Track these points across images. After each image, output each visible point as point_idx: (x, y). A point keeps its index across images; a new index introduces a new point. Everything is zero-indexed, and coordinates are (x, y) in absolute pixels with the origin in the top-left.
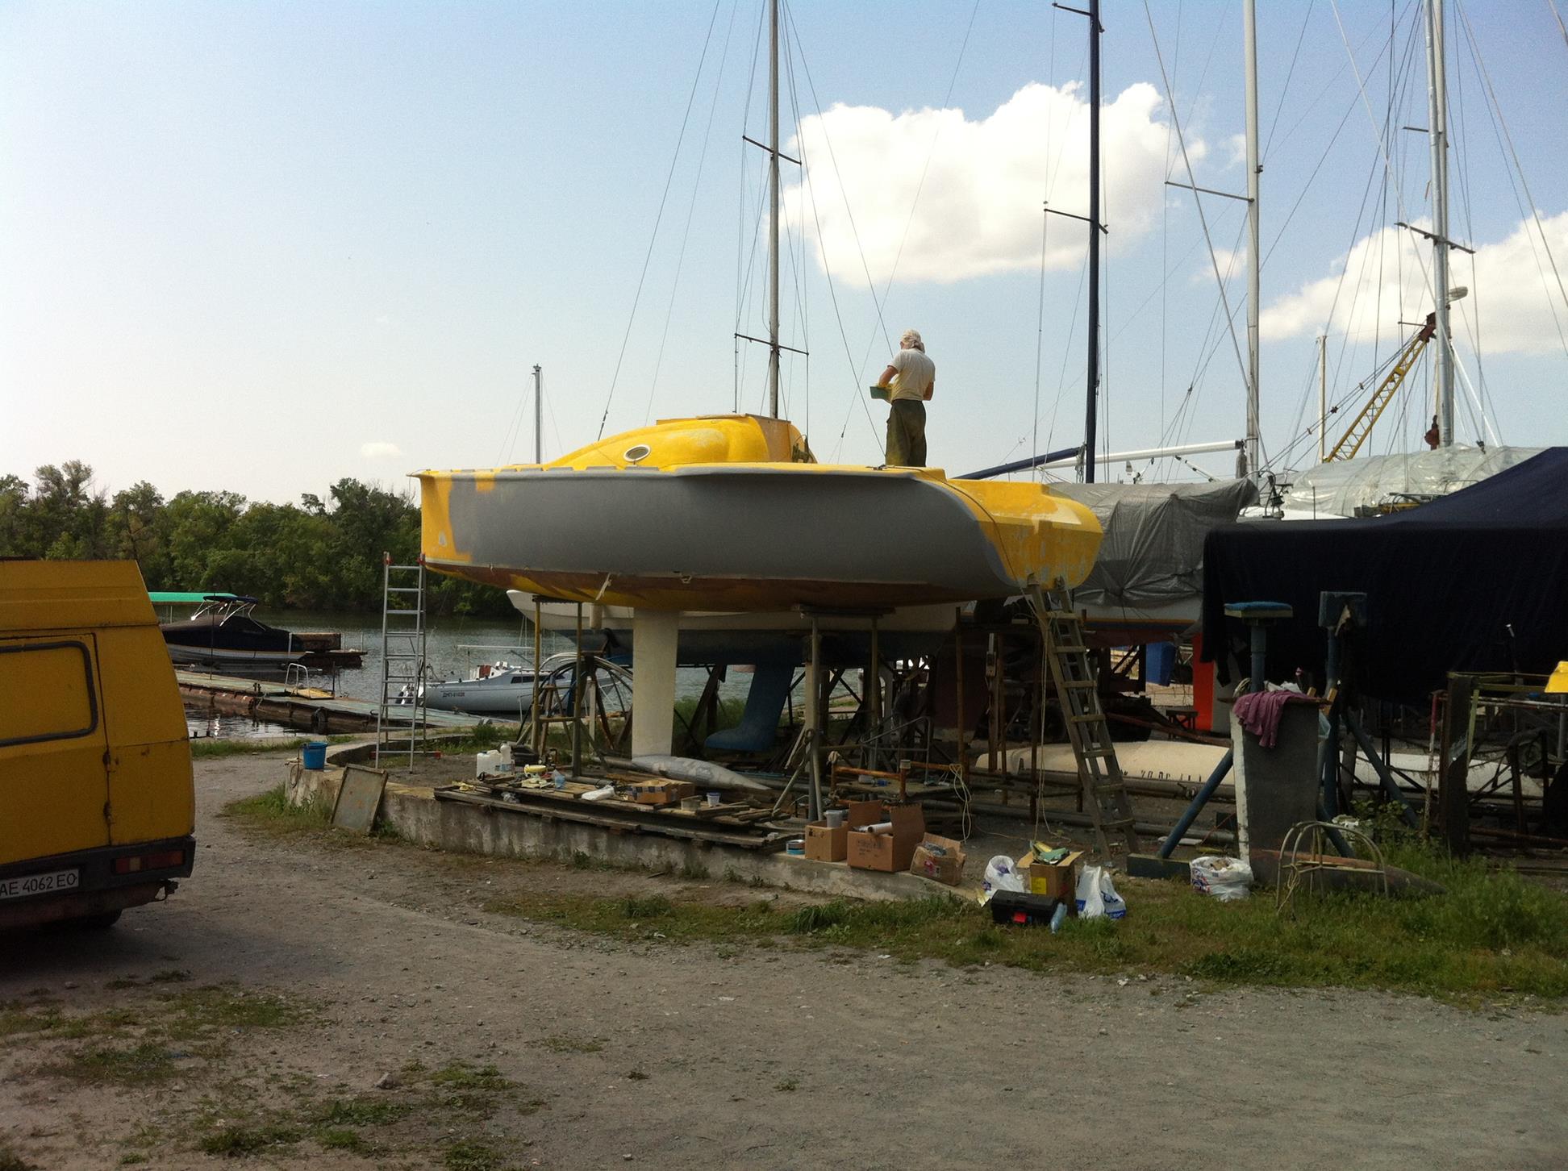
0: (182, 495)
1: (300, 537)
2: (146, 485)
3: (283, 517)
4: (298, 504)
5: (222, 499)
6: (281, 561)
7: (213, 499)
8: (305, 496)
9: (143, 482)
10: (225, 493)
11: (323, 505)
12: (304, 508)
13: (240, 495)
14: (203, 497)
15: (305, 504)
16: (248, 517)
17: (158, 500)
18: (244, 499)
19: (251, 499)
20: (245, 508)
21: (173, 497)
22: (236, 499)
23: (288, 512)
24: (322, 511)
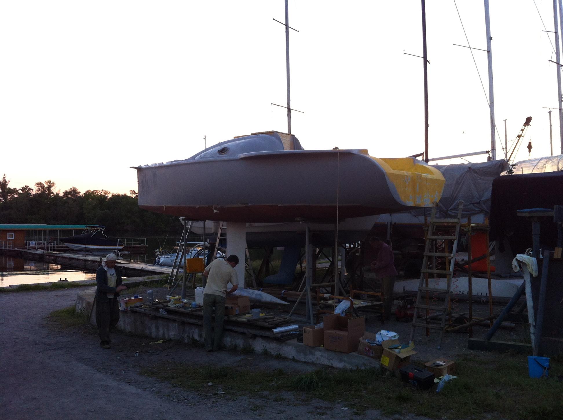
0: (88, 192)
1: (129, 205)
2: (75, 188)
3: (123, 198)
6: (122, 214)
7: (98, 192)
8: (131, 191)
9: (73, 187)
10: (103, 190)
14: (95, 192)
15: (131, 194)
16: (110, 198)
17: (79, 193)
18: (110, 192)
21: (84, 192)
22: (106, 193)
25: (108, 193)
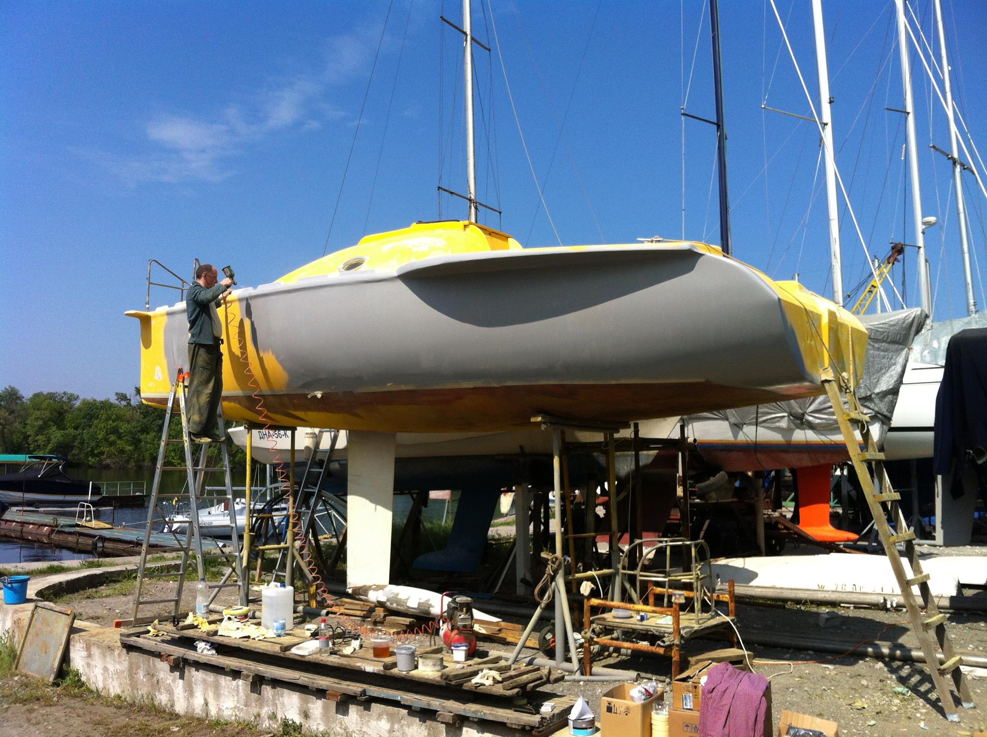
0: (37, 396)
1: (114, 421)
2: (13, 389)
3: (102, 408)
4: (113, 400)
5: (63, 397)
6: (100, 437)
7: (57, 397)
8: (117, 394)
9: (10, 386)
10: (65, 393)
11: (130, 400)
12: (117, 402)
13: (75, 394)
14: (51, 396)
15: (117, 400)
16: (79, 409)
17: (20, 398)
18: (78, 397)
19: (81, 397)
20: (77, 404)
21: (30, 396)
22: (72, 398)
23: (106, 406)
24: (129, 404)
25: (75, 399)
